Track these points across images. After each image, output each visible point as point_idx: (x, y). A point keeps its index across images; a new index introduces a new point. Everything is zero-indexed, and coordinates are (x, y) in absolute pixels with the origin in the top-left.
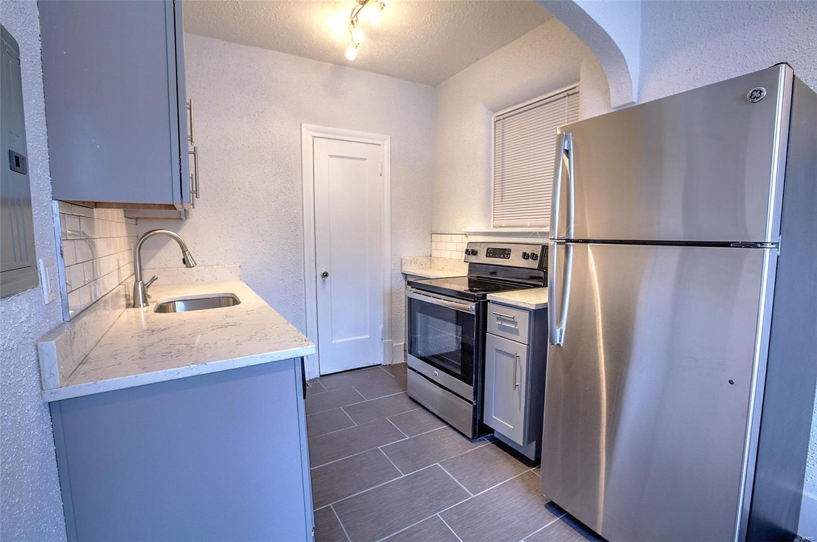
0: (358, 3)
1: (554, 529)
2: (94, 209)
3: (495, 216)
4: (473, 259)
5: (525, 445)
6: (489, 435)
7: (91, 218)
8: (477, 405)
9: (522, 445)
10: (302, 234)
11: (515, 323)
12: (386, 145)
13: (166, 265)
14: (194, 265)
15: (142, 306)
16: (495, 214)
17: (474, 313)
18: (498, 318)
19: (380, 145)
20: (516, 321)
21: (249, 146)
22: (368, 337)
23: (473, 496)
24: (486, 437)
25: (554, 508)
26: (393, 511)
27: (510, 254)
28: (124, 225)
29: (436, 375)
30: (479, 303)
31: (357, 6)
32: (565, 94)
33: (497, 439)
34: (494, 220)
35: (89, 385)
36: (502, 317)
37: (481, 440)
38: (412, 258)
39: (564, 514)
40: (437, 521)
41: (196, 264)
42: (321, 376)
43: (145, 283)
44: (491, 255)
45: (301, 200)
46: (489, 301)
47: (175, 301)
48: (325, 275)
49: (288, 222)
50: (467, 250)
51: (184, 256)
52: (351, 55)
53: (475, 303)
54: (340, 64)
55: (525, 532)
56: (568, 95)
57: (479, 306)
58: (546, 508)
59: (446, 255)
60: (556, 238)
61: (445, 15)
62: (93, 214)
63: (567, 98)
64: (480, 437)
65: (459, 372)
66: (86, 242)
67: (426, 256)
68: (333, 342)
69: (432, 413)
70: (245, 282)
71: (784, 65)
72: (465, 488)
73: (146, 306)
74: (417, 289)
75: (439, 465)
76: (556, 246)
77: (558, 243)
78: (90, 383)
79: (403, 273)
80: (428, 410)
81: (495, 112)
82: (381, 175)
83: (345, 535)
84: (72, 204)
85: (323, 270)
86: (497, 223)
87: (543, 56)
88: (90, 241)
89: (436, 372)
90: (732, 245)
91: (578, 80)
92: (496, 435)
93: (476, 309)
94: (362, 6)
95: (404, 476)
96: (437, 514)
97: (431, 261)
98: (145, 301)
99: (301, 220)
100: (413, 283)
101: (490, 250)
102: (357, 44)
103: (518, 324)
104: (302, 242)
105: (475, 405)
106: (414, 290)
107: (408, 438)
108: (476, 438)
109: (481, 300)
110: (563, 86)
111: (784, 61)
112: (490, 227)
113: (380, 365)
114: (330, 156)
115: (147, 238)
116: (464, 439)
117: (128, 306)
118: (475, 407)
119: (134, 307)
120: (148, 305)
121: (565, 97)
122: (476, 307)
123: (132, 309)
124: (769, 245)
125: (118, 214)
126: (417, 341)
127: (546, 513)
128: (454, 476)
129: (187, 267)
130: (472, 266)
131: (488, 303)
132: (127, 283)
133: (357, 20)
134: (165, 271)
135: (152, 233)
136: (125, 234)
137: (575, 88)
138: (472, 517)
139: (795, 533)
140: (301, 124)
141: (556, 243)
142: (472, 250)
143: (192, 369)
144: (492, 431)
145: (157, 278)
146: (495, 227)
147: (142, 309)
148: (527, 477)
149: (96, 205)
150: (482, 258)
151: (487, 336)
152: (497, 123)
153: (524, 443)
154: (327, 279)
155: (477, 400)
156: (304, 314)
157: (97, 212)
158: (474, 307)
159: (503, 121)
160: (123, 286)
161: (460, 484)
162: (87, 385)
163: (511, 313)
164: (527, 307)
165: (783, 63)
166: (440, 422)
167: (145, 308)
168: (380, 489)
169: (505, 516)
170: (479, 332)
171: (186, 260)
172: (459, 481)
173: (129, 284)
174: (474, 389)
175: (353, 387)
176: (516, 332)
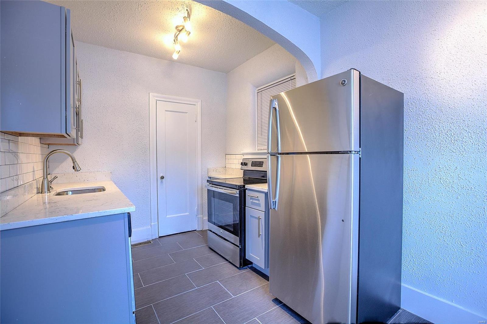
0: (177, 31)
1: (274, 311)
2: (19, 137)
3: (258, 144)
4: (245, 168)
5: (266, 269)
6: (250, 266)
7: (16, 143)
8: (241, 248)
9: (264, 269)
10: (149, 154)
11: (259, 200)
12: (199, 105)
13: (65, 171)
14: (80, 169)
15: (46, 193)
16: (258, 143)
17: (238, 195)
18: (251, 198)
19: (195, 105)
20: (259, 199)
21: (118, 105)
22: (188, 214)
23: (233, 297)
24: (248, 267)
25: (277, 301)
26: (187, 306)
27: (263, 165)
28: (39, 148)
29: (222, 233)
30: (241, 190)
31: (177, 32)
32: (289, 79)
33: (254, 267)
34: (258, 146)
35: (5, 225)
36: (253, 197)
37: (244, 269)
38: (214, 168)
39: (282, 304)
40: (211, 310)
41: (81, 169)
42: (159, 237)
43: (49, 180)
44: (254, 165)
45: (149, 135)
46: (247, 189)
47: (68, 191)
48: (162, 178)
49: (141, 148)
50: (242, 163)
51: (74, 165)
52: (175, 57)
53: (238, 190)
54: (172, 61)
55: (258, 314)
56: (291, 80)
57: (241, 192)
58: (273, 301)
59: (233, 166)
60: (270, 152)
61: (225, 38)
62: (18, 139)
63: (290, 81)
64: (245, 266)
65: (232, 230)
66: (12, 154)
67: (223, 167)
68: (167, 217)
69: (220, 255)
70: (114, 181)
71: (353, 70)
72: (230, 293)
73: (49, 193)
74: (212, 184)
75: (218, 282)
76: (270, 156)
77: (271, 155)
78: (5, 224)
79: (208, 177)
80: (218, 254)
81: (257, 88)
82: (196, 122)
83: (157, 320)
84: (5, 133)
85: (161, 175)
86: (260, 148)
87: (278, 59)
88: (15, 154)
89: (221, 231)
90: (340, 153)
91: (295, 72)
92: (254, 266)
93: (239, 194)
94: (179, 32)
95: (197, 288)
96: (212, 307)
97: (226, 170)
98: (49, 190)
99: (149, 146)
100: (211, 181)
101: (253, 163)
102: (179, 51)
103: (260, 201)
104: (149, 159)
105: (240, 248)
106: (211, 185)
107: (204, 268)
108: (242, 268)
109: (242, 189)
110: (288, 75)
111: (354, 68)
112: (256, 150)
113: (196, 230)
114: (166, 111)
115: (52, 154)
116: (236, 268)
117: (38, 193)
118: (241, 249)
119: (41, 193)
120: (50, 192)
121: (290, 80)
122: (239, 192)
123: (41, 194)
124: (353, 152)
125: (36, 140)
126: (212, 214)
127: (272, 303)
128: (225, 287)
129: (75, 171)
130: (245, 172)
131: (246, 190)
132: (39, 180)
133: (177, 40)
134: (65, 175)
135: (55, 152)
136: (40, 153)
137: (294, 76)
138: (230, 307)
139: (399, 306)
140: (149, 93)
141: (270, 155)
142: (244, 163)
143: (64, 217)
144: (251, 263)
145: (57, 177)
146: (258, 150)
147: (46, 195)
148: (266, 286)
149: (21, 135)
150: (249, 167)
151: (246, 208)
152: (258, 93)
153: (265, 267)
154: (164, 180)
155: (241, 245)
156: (150, 200)
157: (20, 138)
158: (238, 192)
159: (261, 92)
160: (36, 181)
161: (228, 291)
162: (4, 225)
163: (257, 194)
164: (263, 191)
165: (353, 69)
166: (224, 260)
167: (48, 194)
168: (181, 295)
169: (249, 306)
170: (241, 206)
171: (75, 167)
172: (227, 289)
173: (40, 181)
174: (240, 238)
175: (177, 242)
176: (259, 205)
